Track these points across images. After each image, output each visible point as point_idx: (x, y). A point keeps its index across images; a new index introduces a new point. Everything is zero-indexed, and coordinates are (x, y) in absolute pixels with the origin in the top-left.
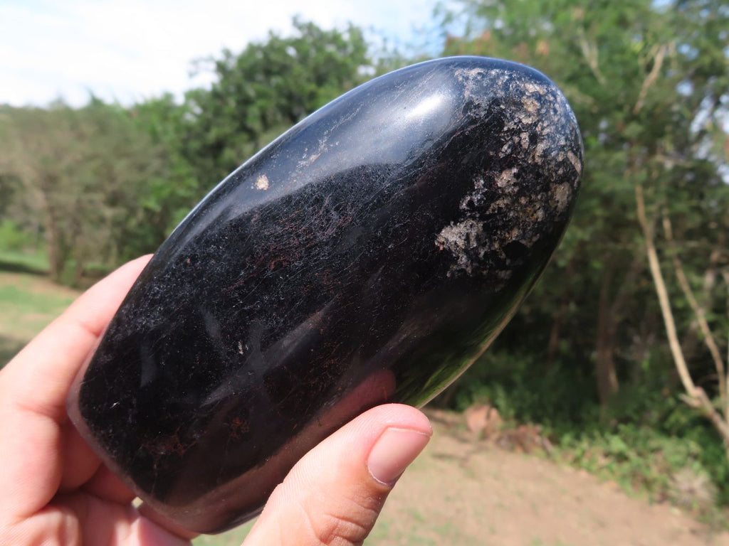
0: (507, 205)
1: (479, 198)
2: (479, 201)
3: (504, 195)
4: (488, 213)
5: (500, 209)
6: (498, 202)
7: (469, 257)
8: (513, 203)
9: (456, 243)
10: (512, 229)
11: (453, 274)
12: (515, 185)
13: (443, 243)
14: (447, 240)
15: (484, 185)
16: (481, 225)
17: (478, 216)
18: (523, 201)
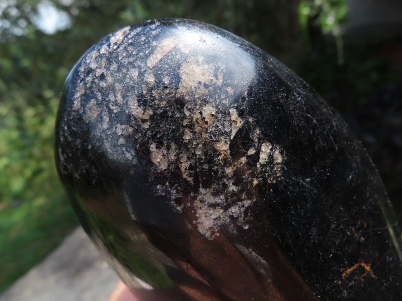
0: (189, 158)
1: (174, 192)
2: (177, 192)
3: (177, 162)
4: (192, 182)
5: (191, 167)
6: (183, 170)
7: (234, 203)
8: (187, 150)
9: (215, 219)
10: (215, 151)
11: (247, 223)
12: (168, 148)
13: (213, 233)
14: (211, 228)
15: (163, 185)
16: (202, 191)
17: (192, 194)
18: (187, 137)
